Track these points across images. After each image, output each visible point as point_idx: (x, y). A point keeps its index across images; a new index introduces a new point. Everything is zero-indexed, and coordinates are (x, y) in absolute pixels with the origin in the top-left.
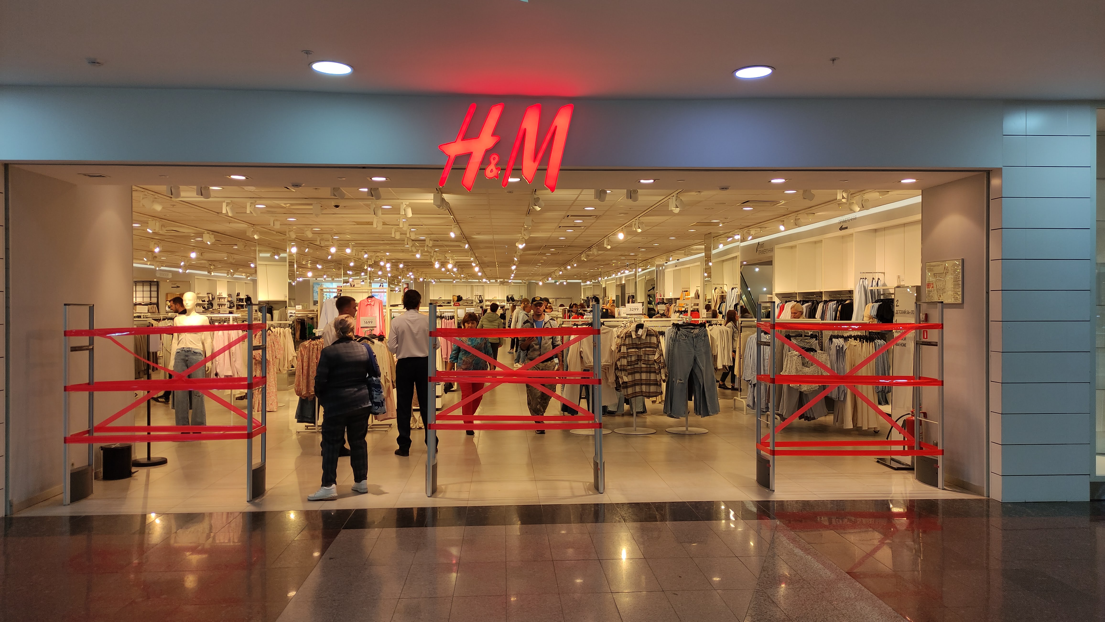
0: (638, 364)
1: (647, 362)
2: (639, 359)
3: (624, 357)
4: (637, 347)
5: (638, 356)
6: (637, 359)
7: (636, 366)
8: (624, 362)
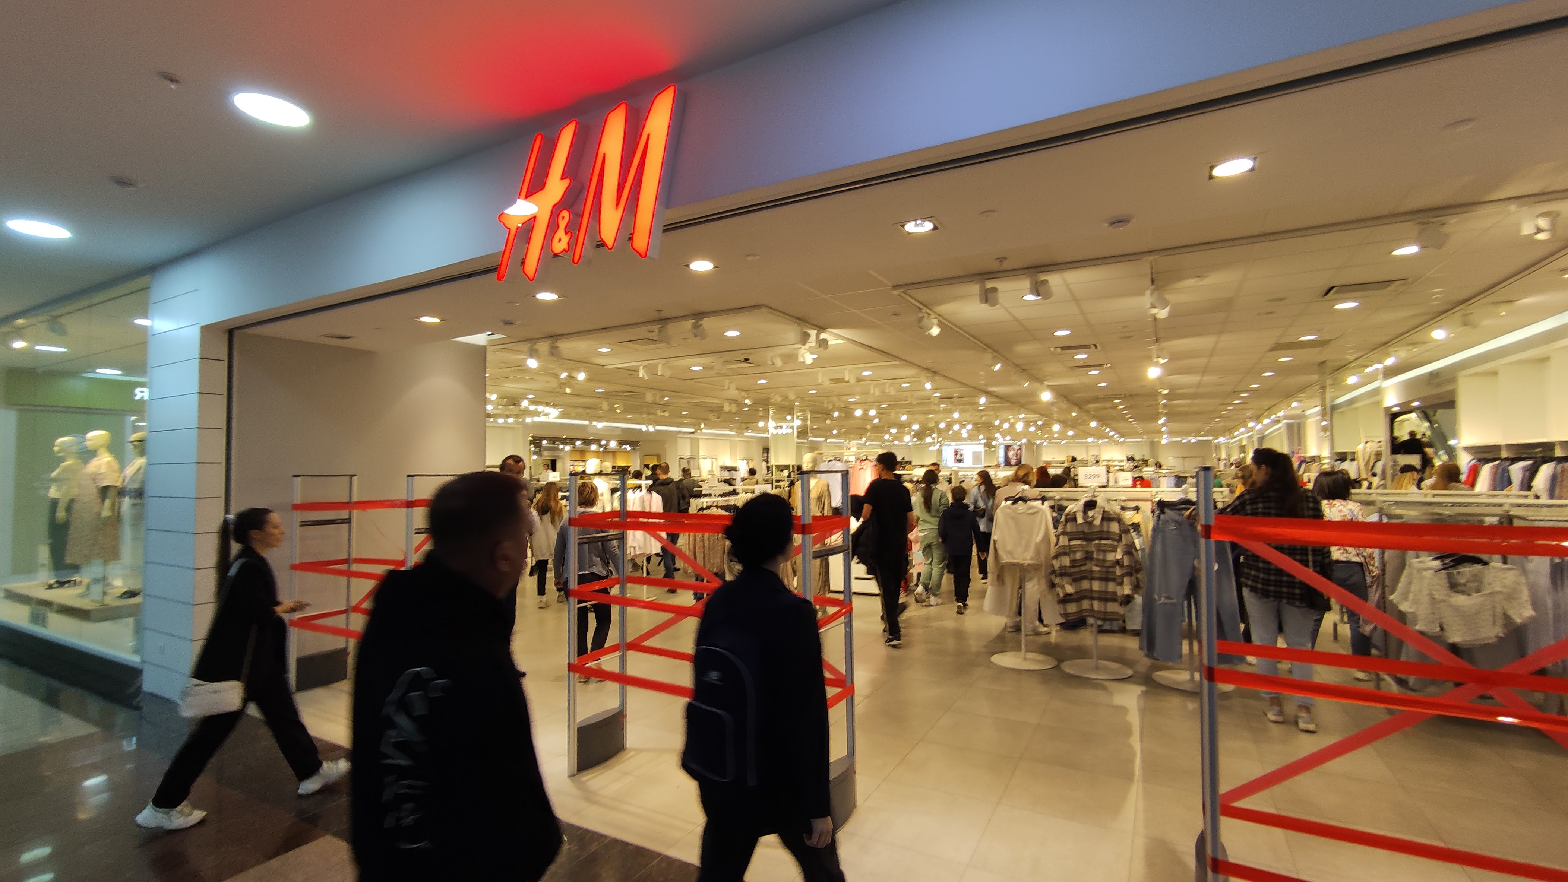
0: (1085, 565)
1: (1102, 563)
2: (1088, 557)
3: (1065, 554)
4: (1087, 537)
5: (1087, 552)
6: (1084, 556)
7: (1083, 568)
8: (1066, 561)
